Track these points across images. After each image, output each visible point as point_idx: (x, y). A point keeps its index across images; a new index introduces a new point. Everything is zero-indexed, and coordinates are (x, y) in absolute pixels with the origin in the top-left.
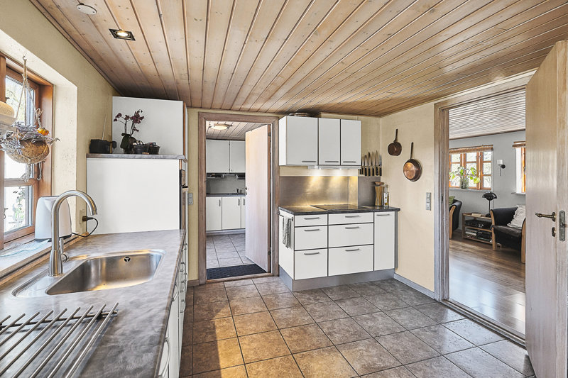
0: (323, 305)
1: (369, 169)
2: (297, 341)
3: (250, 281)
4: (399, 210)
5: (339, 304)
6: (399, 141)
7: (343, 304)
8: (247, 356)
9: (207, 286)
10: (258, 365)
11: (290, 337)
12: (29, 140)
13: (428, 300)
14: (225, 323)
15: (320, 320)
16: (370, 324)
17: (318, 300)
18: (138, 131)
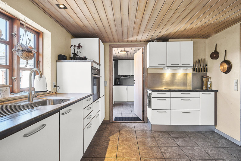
0: (166, 138)
1: (199, 69)
2: (145, 153)
3: (133, 124)
4: (218, 91)
5: (175, 140)
6: (217, 51)
7: (178, 140)
8: (119, 155)
9: (113, 123)
10: (122, 160)
11: (143, 150)
12: (25, 50)
13: (235, 146)
14: (114, 139)
15: (162, 145)
16: (190, 152)
17: (164, 136)
18: (81, 52)
